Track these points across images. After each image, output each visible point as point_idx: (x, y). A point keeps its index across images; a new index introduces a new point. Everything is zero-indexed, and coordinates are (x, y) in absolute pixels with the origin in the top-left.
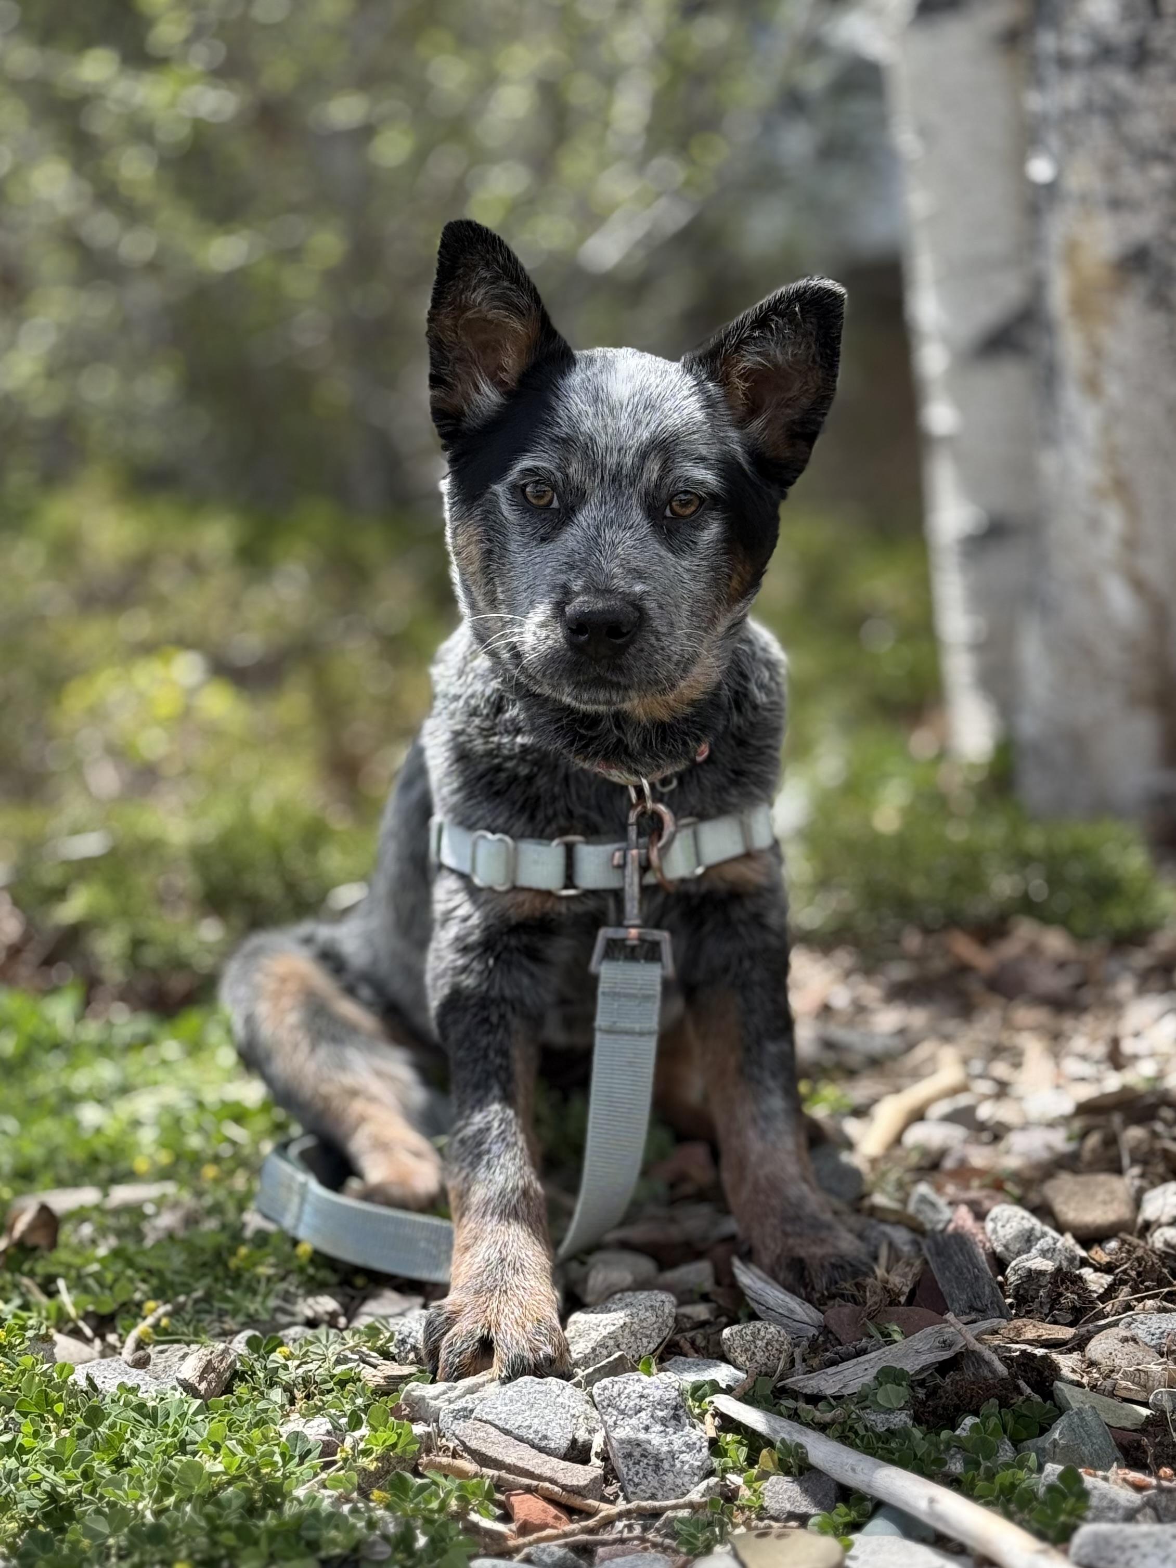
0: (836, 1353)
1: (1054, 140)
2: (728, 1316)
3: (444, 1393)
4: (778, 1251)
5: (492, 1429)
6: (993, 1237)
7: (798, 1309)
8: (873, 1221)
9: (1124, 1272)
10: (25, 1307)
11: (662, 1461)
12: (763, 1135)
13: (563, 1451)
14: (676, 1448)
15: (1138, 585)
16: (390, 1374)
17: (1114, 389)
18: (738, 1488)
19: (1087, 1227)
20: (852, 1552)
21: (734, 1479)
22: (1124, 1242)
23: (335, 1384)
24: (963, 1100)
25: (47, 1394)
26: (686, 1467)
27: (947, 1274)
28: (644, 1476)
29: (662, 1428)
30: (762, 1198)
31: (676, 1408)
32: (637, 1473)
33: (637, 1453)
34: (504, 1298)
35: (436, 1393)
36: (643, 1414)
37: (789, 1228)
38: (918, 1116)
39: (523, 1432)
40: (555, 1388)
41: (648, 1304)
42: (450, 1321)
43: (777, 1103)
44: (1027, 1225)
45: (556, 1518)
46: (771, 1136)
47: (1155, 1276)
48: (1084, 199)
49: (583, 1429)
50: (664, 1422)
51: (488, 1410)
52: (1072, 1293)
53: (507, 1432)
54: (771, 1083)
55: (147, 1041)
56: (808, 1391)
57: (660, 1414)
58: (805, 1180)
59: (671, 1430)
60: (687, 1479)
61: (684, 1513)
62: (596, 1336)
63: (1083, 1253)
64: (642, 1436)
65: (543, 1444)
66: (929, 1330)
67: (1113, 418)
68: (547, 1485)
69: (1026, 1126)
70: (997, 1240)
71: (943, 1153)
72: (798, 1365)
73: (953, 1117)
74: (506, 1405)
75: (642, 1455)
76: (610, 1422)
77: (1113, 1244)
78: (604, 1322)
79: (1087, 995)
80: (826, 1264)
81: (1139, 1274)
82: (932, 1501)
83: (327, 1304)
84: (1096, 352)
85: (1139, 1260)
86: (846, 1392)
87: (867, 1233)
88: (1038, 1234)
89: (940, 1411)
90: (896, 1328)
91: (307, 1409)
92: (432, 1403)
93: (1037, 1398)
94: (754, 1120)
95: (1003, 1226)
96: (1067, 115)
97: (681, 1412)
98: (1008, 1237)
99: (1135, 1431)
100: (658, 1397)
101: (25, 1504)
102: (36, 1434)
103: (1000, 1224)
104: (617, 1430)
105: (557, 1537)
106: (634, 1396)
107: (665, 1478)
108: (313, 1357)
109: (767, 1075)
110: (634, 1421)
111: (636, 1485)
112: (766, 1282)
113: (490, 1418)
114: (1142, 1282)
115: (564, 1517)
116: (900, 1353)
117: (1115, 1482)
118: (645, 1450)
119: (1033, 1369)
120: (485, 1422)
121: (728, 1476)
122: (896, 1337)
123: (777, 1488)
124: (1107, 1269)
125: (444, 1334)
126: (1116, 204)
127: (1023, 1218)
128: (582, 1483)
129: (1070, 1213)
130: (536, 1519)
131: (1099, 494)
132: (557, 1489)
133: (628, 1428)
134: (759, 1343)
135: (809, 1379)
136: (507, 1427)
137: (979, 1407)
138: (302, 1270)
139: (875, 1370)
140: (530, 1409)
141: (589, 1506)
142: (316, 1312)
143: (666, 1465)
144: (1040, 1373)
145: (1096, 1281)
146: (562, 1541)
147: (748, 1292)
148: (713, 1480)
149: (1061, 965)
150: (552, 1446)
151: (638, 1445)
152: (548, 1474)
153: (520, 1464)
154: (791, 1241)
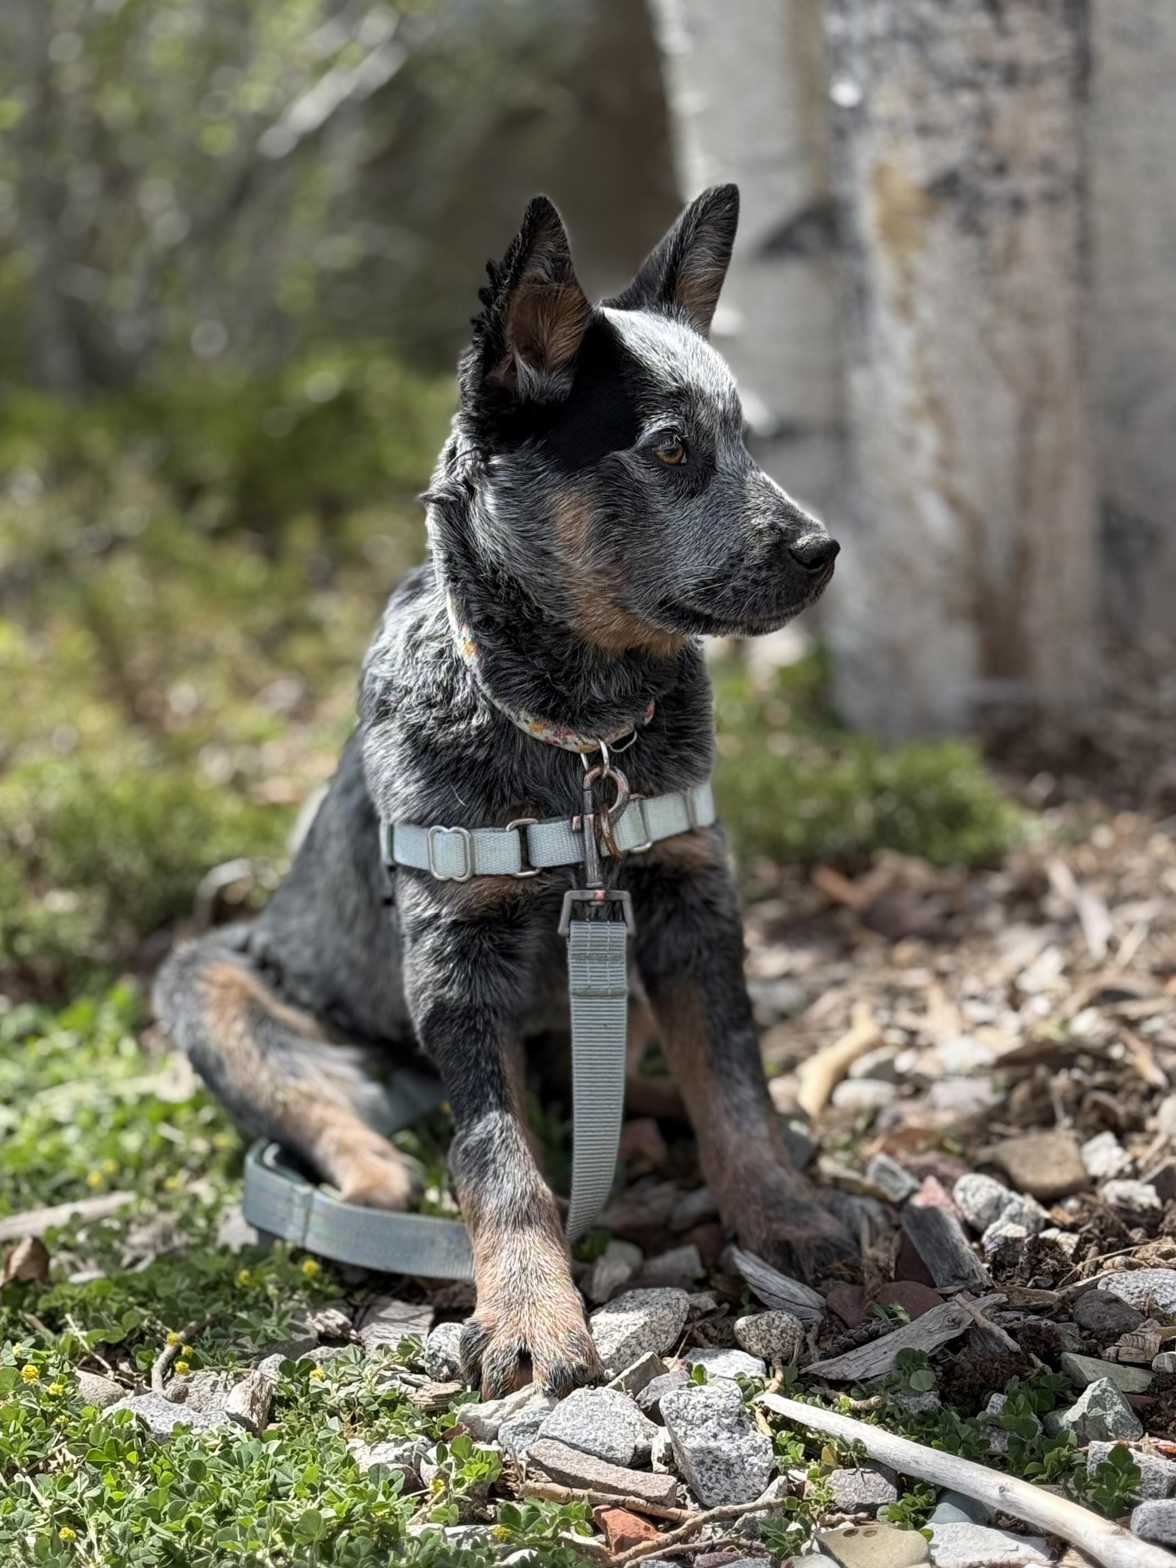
0: (851, 1337)
1: (860, 66)
2: (730, 1303)
3: (497, 1411)
4: (764, 1236)
5: (562, 1446)
6: (964, 1206)
7: (800, 1293)
8: (841, 1194)
9: (1089, 1231)
10: (39, 1345)
11: (733, 1465)
12: (738, 1126)
13: (628, 1460)
14: (744, 1452)
15: (954, 502)
16: (437, 1393)
17: (926, 311)
18: (804, 1483)
19: (1045, 1189)
20: (934, 1541)
21: (799, 1475)
22: (1083, 1202)
23: (380, 1405)
24: (882, 1055)
25: (117, 1443)
26: (755, 1469)
27: (929, 1246)
28: (717, 1481)
29: (729, 1435)
30: (743, 1186)
31: (739, 1415)
32: (710, 1478)
33: (708, 1461)
34: (533, 1310)
35: (489, 1412)
36: (710, 1423)
37: (771, 1213)
38: (842, 1075)
39: (590, 1446)
40: (606, 1398)
41: (664, 1302)
42: (486, 1338)
43: (747, 1093)
44: (995, 1193)
45: (647, 1529)
46: (747, 1126)
47: (1114, 1232)
48: (892, 123)
49: (641, 1435)
50: (729, 1428)
51: (552, 1426)
52: (1052, 1258)
53: (574, 1447)
54: (739, 1074)
55: (37, 1033)
56: (832, 1377)
57: (726, 1421)
58: (780, 1163)
59: (736, 1436)
60: (757, 1480)
61: (761, 1514)
62: (619, 1337)
63: (1046, 1214)
64: (712, 1444)
65: (610, 1454)
66: (936, 1309)
67: (924, 342)
68: (632, 1498)
69: (946, 1077)
70: (968, 1208)
71: (876, 1112)
72: (813, 1350)
73: (875, 1074)
74: (568, 1420)
75: (714, 1462)
76: (681, 1433)
77: (1072, 1204)
78: (625, 1323)
79: (957, 926)
80: (812, 1246)
81: (1101, 1232)
82: (1002, 1490)
83: (336, 1318)
84: (909, 276)
85: (1100, 1218)
86: (869, 1375)
87: (837, 1205)
88: (1005, 1200)
89: (966, 1390)
90: (900, 1308)
91: (371, 1437)
92: (488, 1421)
93: (1048, 1369)
94: (728, 1112)
95: (973, 1195)
96: (872, 41)
97: (744, 1418)
98: (980, 1206)
99: (1142, 1394)
100: (722, 1407)
101: (141, 1561)
102: (119, 1486)
103: (969, 1194)
104: (688, 1440)
105: (653, 1549)
106: (699, 1406)
107: (736, 1481)
108: (350, 1378)
109: (736, 1067)
110: (702, 1430)
111: (710, 1489)
112: (763, 1268)
113: (556, 1434)
114: (1105, 1239)
115: (652, 1528)
116: (914, 1334)
117: (1149, 1452)
118: (717, 1457)
119: (1041, 1341)
120: (553, 1438)
121: (790, 1472)
122: (903, 1316)
123: (842, 1481)
124: (1072, 1229)
125: (482, 1351)
126: (925, 130)
127: (990, 1187)
128: (664, 1493)
129: (1028, 1176)
130: (631, 1533)
131: (913, 414)
132: (642, 1501)
133: (698, 1438)
134: (774, 1331)
135: (831, 1365)
136: (574, 1441)
137: (1004, 1384)
138: (307, 1285)
139: (894, 1353)
140: (591, 1422)
141: (672, 1513)
142: (326, 1326)
143: (737, 1469)
144: (1047, 1345)
145: (1068, 1242)
146: (659, 1553)
147: (750, 1279)
148: (781, 1479)
149: (927, 896)
150: (619, 1456)
151: (710, 1453)
152: (631, 1487)
153: (602, 1480)
154: (775, 1226)
